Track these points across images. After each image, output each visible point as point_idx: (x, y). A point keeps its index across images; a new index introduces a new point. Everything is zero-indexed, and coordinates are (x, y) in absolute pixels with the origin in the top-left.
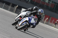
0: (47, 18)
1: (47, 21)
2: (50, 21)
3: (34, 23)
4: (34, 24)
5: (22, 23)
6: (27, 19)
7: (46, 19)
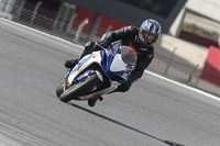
0: (87, 22)
1: (86, 30)
2: (95, 31)
3: (122, 72)
4: (125, 77)
5: (77, 73)
6: (97, 57)
7: (82, 25)
